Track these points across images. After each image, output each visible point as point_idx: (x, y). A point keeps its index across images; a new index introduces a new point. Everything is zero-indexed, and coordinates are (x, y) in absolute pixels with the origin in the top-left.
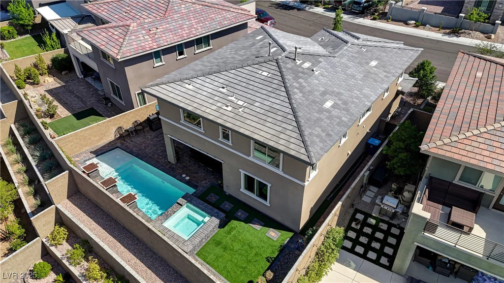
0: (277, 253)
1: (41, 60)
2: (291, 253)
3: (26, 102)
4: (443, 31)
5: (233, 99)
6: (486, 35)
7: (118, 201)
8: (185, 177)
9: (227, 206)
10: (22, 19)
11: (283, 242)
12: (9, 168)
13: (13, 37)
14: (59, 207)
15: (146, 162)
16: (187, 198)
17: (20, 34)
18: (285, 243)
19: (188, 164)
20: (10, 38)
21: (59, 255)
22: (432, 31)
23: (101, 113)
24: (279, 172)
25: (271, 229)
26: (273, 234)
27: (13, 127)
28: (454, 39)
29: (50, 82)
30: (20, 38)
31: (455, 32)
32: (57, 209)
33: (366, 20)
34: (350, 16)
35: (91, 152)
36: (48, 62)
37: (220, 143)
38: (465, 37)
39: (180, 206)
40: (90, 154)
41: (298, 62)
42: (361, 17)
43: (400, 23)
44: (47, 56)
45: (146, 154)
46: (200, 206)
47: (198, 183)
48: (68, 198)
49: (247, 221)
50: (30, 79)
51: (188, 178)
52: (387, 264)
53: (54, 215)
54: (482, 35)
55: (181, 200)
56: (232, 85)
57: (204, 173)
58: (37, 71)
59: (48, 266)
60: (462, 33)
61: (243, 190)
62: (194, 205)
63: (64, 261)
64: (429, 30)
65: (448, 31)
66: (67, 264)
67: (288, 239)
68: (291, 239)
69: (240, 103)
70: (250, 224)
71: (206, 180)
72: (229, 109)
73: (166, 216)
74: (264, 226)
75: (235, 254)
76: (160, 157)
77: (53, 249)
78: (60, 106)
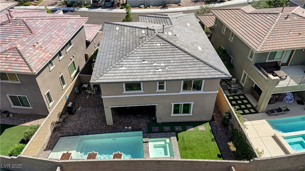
0: (213, 135)
2: (217, 131)
4: (159, 7)
5: (156, 64)
6: (178, 4)
8: (128, 128)
9: (167, 129)
11: (209, 129)
15: (92, 134)
16: (146, 136)
18: (210, 128)
19: (121, 120)
22: (154, 8)
23: (11, 124)
25: (198, 126)
26: (202, 128)
28: (166, 10)
31: (165, 7)
33: (118, 9)
34: (108, 9)
35: (44, 150)
37: (157, 93)
38: (170, 8)
39: (147, 143)
40: (45, 152)
42: (114, 9)
43: (137, 8)
45: (87, 129)
46: (158, 136)
47: (139, 127)
49: (185, 130)
51: (130, 128)
52: (254, 111)
54: (176, 5)
55: (145, 140)
57: (136, 120)
60: (167, 6)
61: (172, 115)
62: (154, 138)
64: (152, 8)
65: (161, 7)
67: (210, 126)
68: (210, 125)
69: (163, 65)
70: (188, 130)
71: (141, 123)
72: (160, 70)
73: (147, 153)
74: (194, 127)
75: (198, 148)
76: (99, 126)
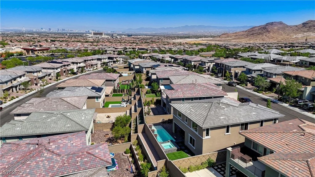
1: (153, 99)
3: (144, 110)
5: (192, 110)
7: (153, 135)
8: (175, 137)
9: (183, 148)
10: (154, 88)
12: (132, 126)
13: (150, 94)
14: (139, 134)
16: (172, 141)
17: (152, 93)
20: (149, 94)
21: (133, 148)
24: (197, 133)
27: (138, 115)
29: (153, 106)
30: (152, 94)
32: (138, 135)
33: (309, 113)
34: (301, 110)
36: (155, 101)
37: (185, 123)
40: (152, 123)
41: (221, 105)
42: (307, 112)
44: (155, 99)
45: (168, 128)
47: (178, 140)
48: (142, 133)
50: (148, 104)
53: (137, 137)
55: (169, 141)
56: (194, 106)
58: (151, 102)
59: (130, 151)
61: (189, 143)
62: (173, 143)
63: (134, 149)
66: (134, 150)
69: (193, 111)
70: (187, 154)
71: (181, 140)
72: (189, 111)
73: (163, 143)
76: (171, 130)
77: (133, 146)
78: (152, 112)
